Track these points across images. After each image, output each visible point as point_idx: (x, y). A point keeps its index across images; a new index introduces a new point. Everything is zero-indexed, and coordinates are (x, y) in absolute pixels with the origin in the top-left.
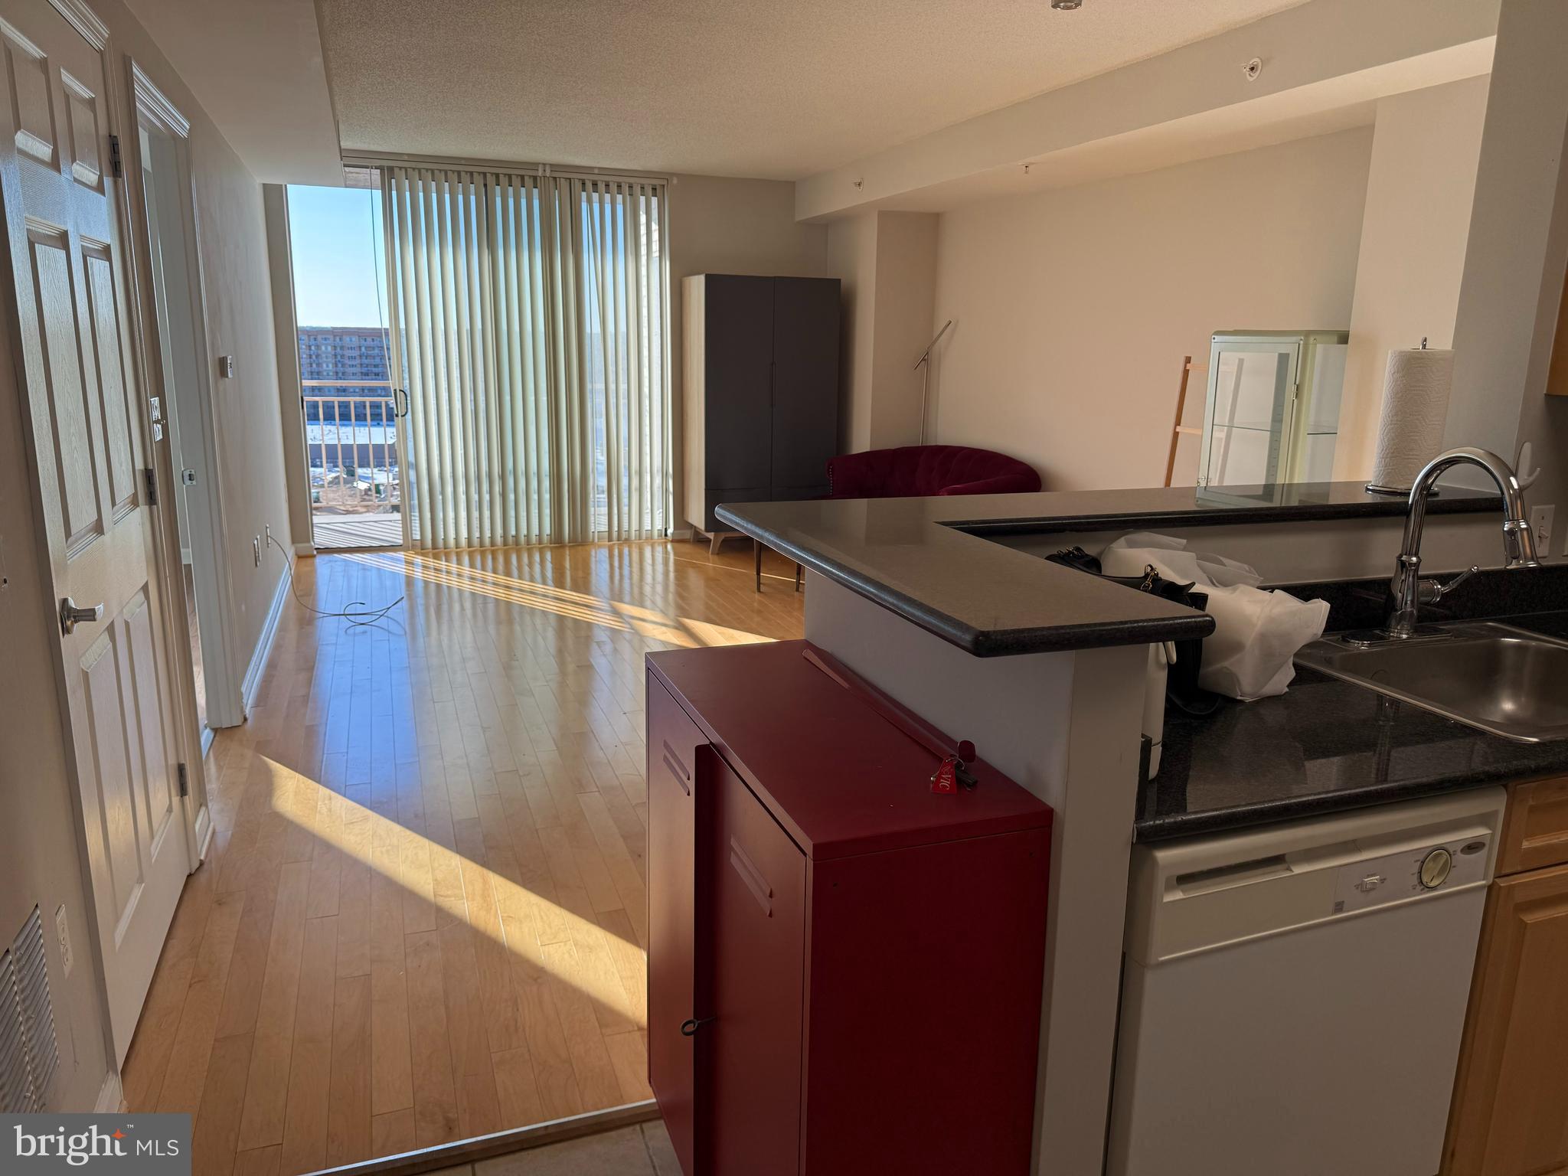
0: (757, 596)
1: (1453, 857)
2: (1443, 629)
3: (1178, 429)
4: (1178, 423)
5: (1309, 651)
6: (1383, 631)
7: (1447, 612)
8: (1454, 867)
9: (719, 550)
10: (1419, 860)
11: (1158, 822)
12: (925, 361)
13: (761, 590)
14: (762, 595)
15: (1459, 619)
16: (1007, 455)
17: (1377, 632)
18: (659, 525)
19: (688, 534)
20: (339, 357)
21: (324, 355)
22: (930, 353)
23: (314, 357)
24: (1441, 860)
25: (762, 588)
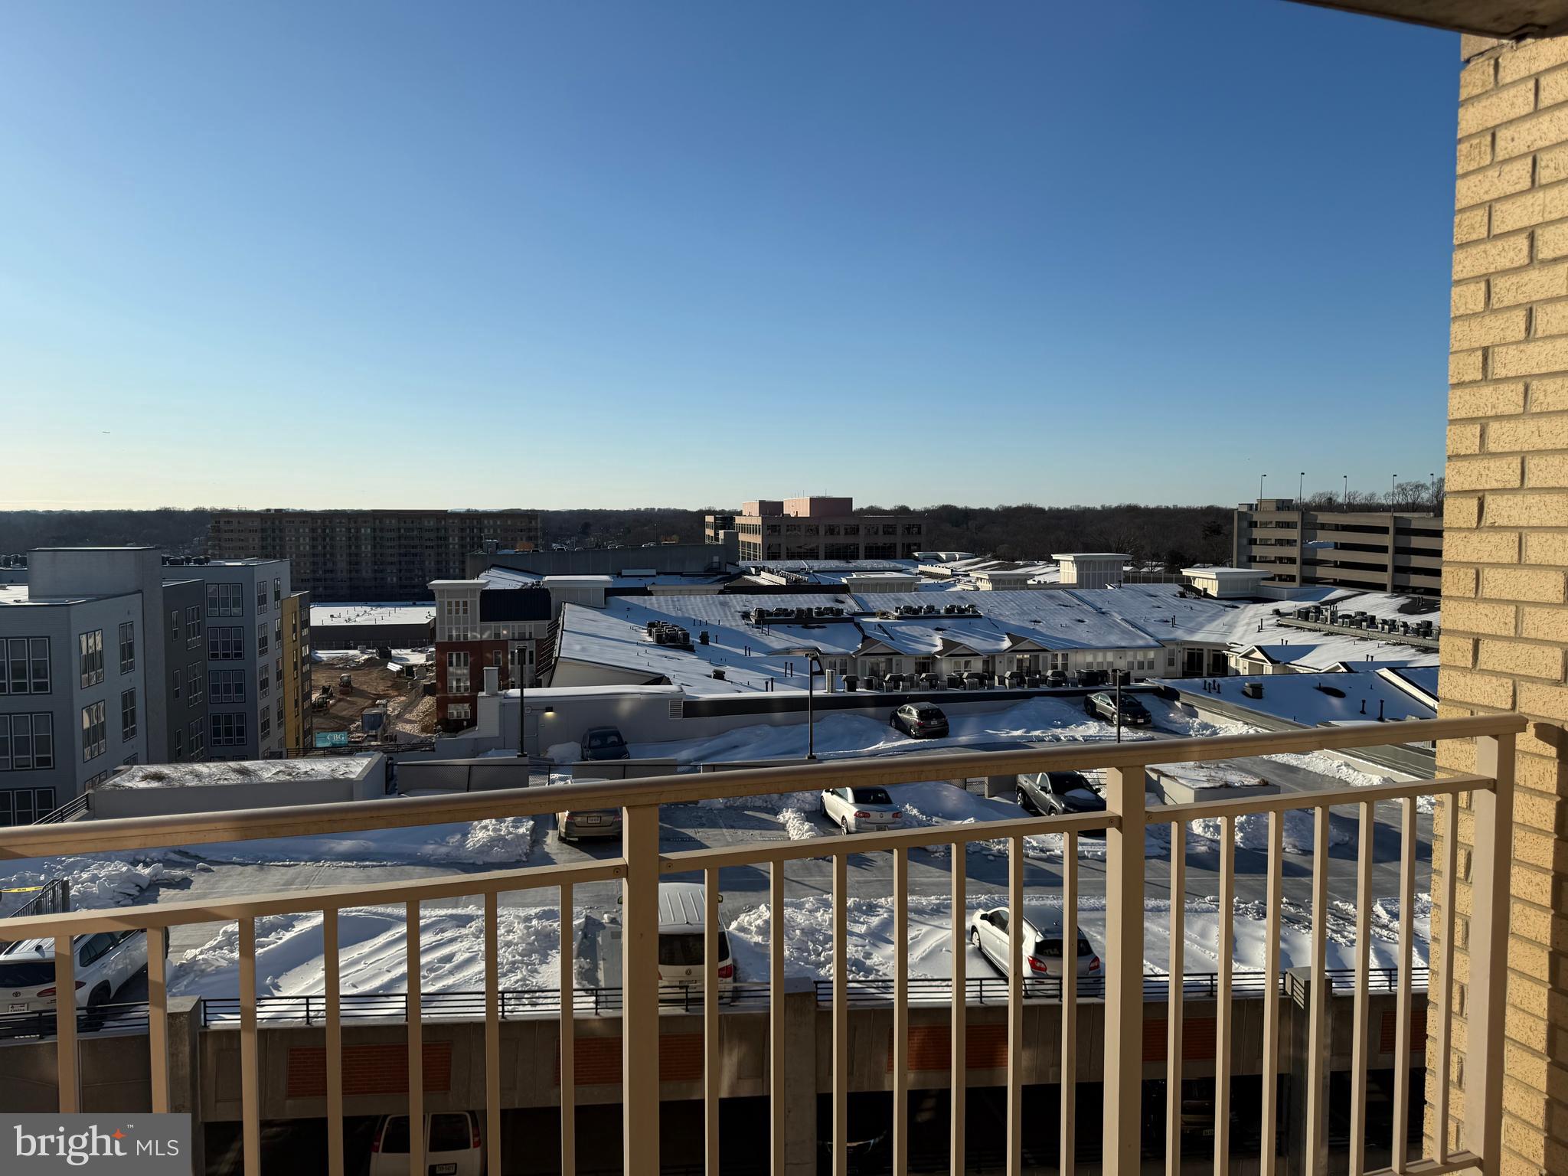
20: (378, 539)
21: (363, 538)
23: (353, 539)
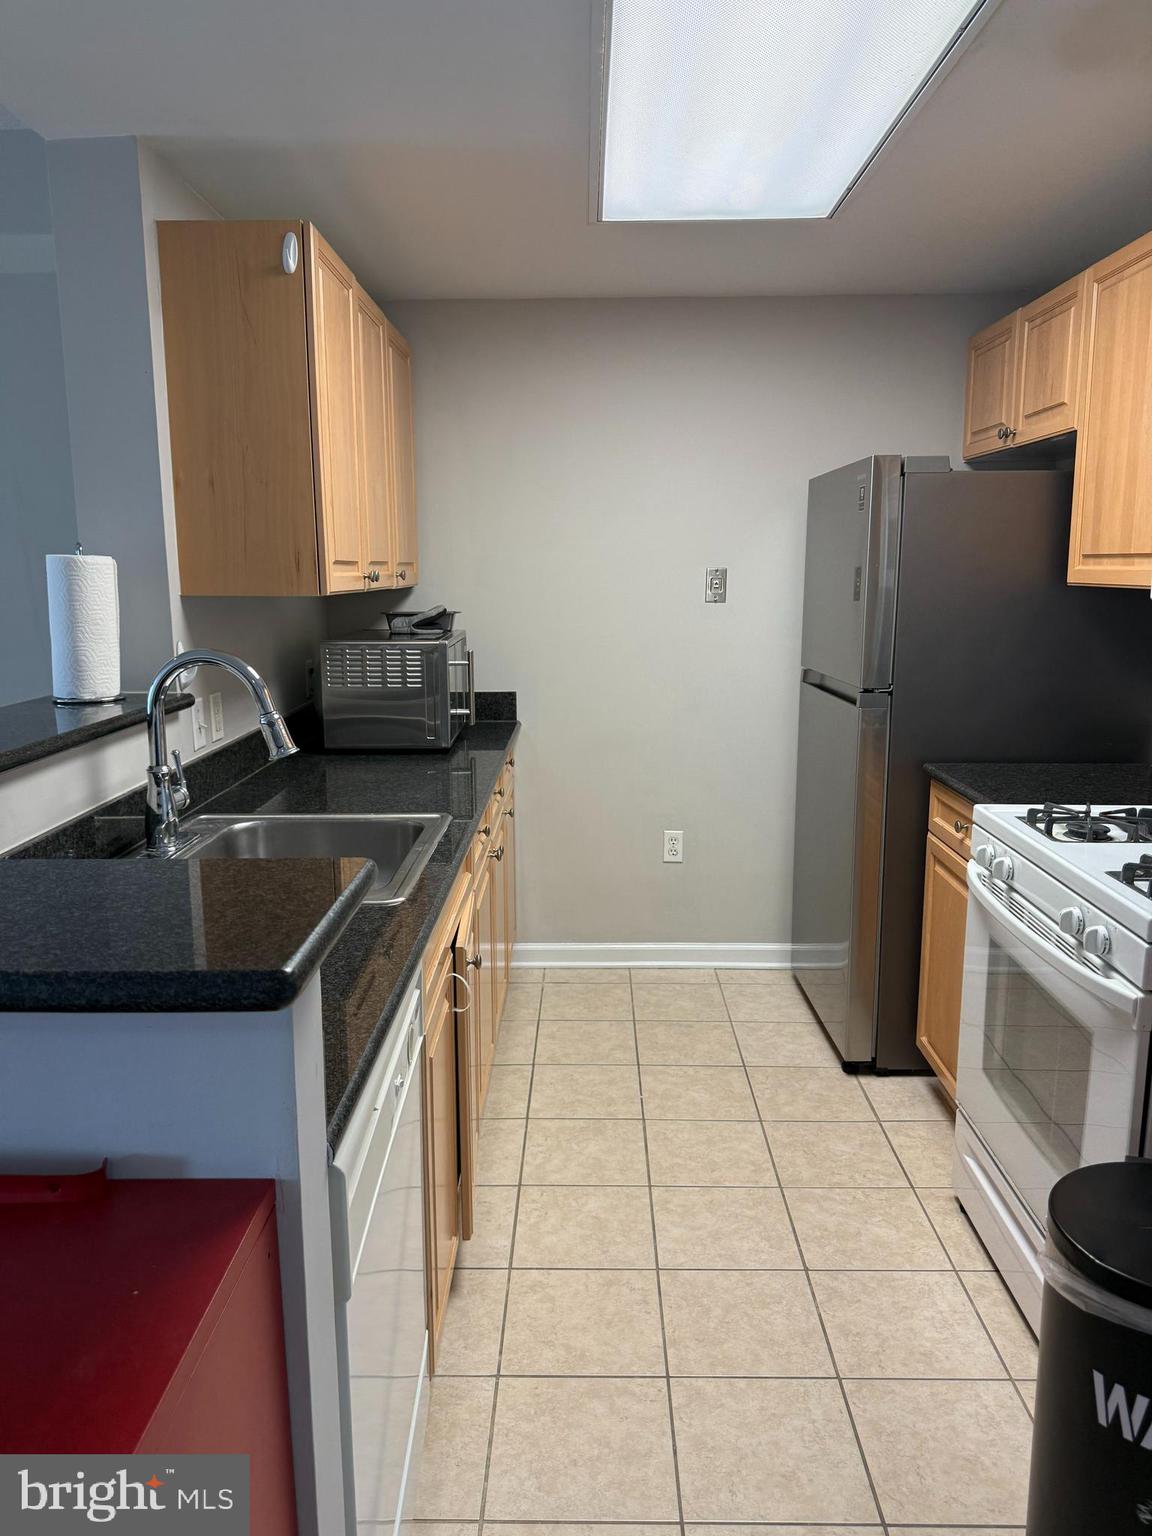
6: (150, 849)
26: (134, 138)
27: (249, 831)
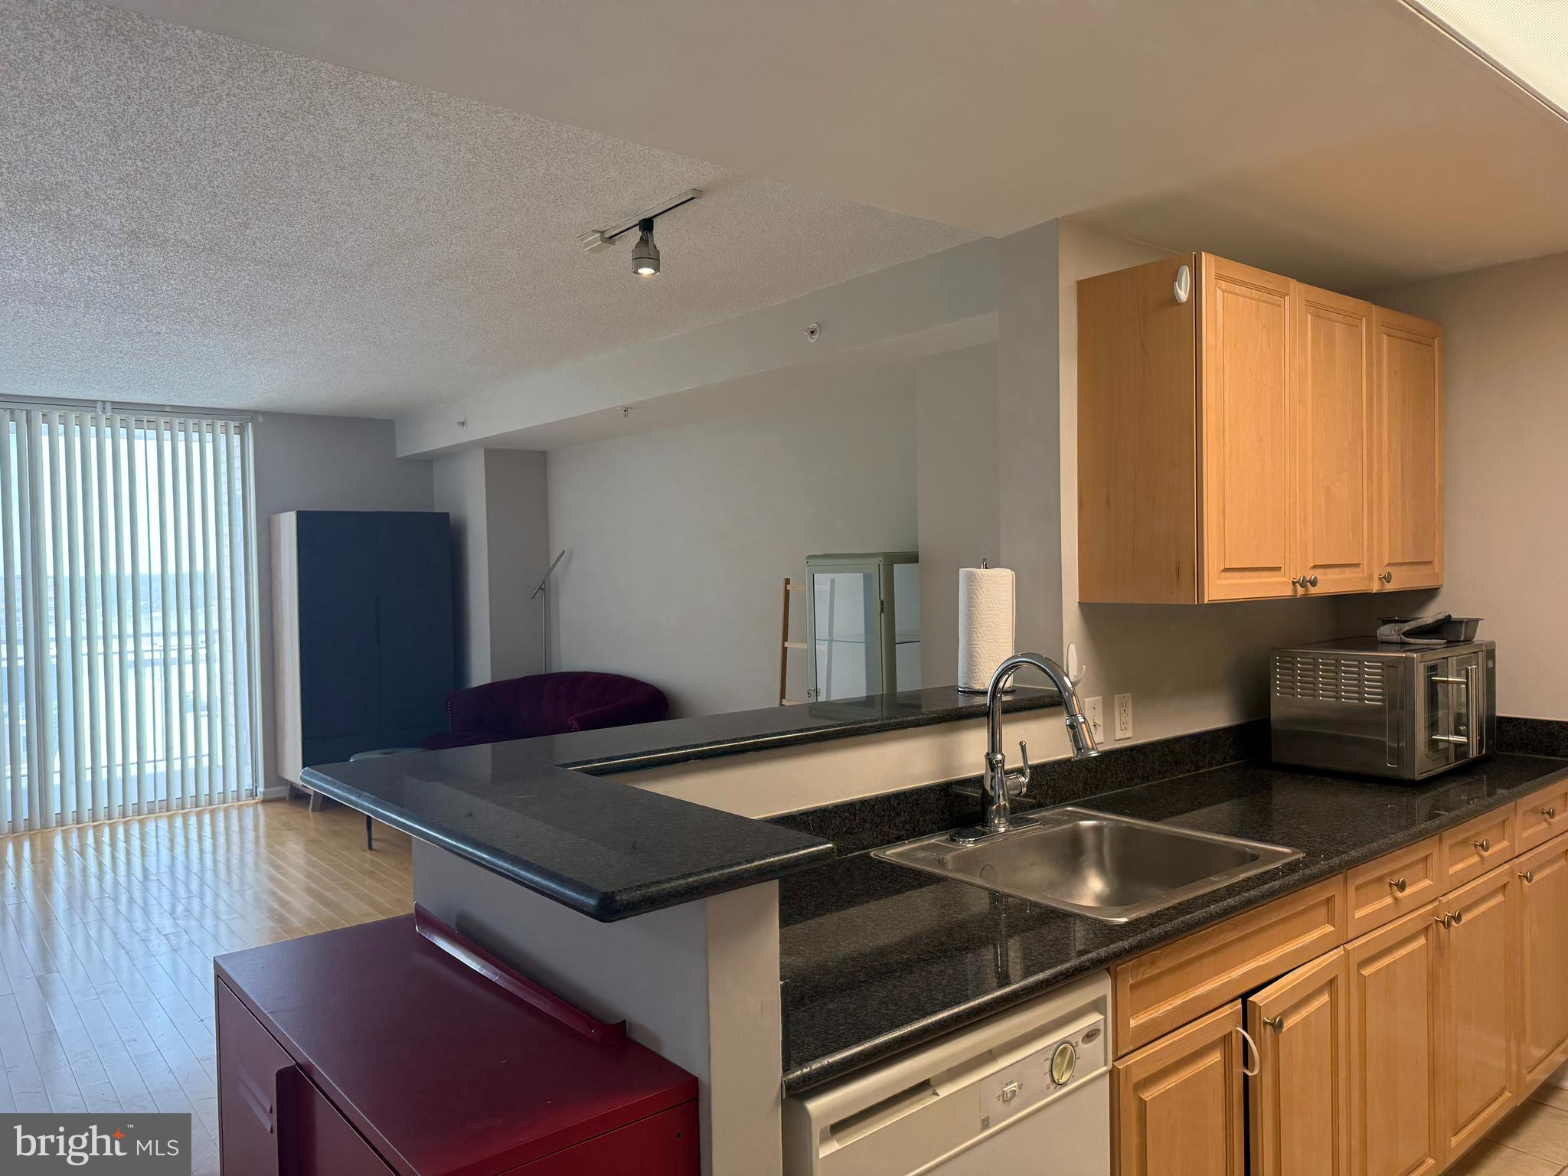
0: (368, 855)
1: (1076, 1048)
2: (1032, 819)
3: (787, 644)
4: (785, 639)
5: (923, 855)
6: (983, 826)
7: (1034, 801)
8: (1079, 1058)
9: (321, 806)
10: (1048, 1059)
11: (805, 1070)
12: (543, 590)
13: (374, 847)
14: (373, 852)
15: (1044, 807)
16: (631, 677)
17: (979, 828)
18: (247, 782)
19: (282, 791)
22: (546, 582)
24: (1064, 1055)
25: (375, 845)
26: (1057, 219)
27: (1097, 829)
